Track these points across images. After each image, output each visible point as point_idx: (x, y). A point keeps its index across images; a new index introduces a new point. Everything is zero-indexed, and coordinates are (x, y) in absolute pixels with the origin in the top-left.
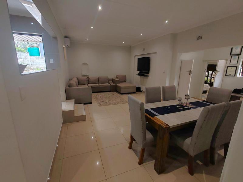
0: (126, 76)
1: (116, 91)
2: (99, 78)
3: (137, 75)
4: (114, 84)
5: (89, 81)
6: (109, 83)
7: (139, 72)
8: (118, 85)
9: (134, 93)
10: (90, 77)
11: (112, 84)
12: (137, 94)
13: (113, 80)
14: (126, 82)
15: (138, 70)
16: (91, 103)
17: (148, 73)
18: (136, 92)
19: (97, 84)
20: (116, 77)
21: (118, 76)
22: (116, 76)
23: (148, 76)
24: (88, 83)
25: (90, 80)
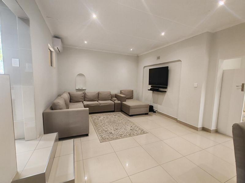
0: (133, 91)
1: (122, 111)
2: (99, 94)
3: (148, 90)
4: (119, 102)
5: (85, 98)
6: (111, 100)
7: (151, 86)
8: (123, 102)
9: (147, 114)
10: (86, 91)
11: (117, 102)
12: (150, 115)
13: (116, 96)
14: (133, 98)
15: (149, 84)
16: (87, 135)
17: (166, 88)
18: (149, 113)
19: (96, 102)
20: (121, 93)
21: (122, 92)
22: (121, 91)
23: (166, 92)
24: (84, 101)
25: (86, 96)
